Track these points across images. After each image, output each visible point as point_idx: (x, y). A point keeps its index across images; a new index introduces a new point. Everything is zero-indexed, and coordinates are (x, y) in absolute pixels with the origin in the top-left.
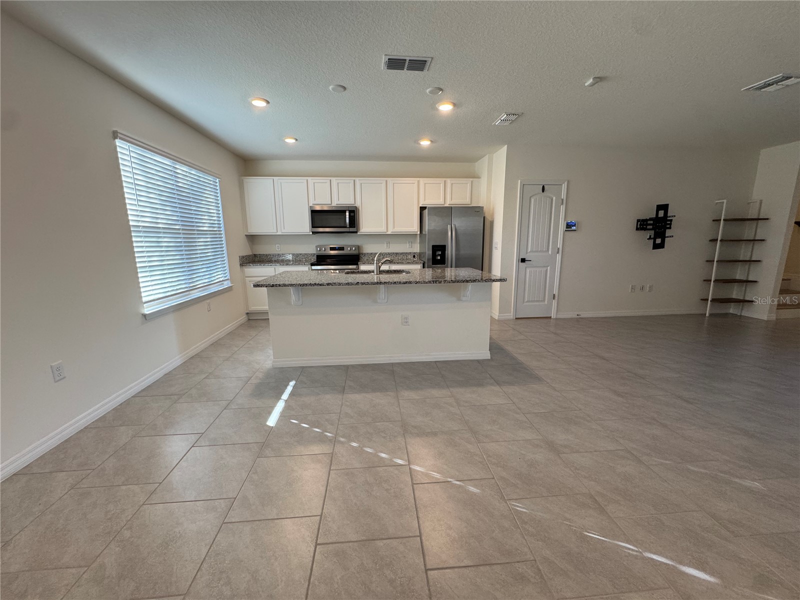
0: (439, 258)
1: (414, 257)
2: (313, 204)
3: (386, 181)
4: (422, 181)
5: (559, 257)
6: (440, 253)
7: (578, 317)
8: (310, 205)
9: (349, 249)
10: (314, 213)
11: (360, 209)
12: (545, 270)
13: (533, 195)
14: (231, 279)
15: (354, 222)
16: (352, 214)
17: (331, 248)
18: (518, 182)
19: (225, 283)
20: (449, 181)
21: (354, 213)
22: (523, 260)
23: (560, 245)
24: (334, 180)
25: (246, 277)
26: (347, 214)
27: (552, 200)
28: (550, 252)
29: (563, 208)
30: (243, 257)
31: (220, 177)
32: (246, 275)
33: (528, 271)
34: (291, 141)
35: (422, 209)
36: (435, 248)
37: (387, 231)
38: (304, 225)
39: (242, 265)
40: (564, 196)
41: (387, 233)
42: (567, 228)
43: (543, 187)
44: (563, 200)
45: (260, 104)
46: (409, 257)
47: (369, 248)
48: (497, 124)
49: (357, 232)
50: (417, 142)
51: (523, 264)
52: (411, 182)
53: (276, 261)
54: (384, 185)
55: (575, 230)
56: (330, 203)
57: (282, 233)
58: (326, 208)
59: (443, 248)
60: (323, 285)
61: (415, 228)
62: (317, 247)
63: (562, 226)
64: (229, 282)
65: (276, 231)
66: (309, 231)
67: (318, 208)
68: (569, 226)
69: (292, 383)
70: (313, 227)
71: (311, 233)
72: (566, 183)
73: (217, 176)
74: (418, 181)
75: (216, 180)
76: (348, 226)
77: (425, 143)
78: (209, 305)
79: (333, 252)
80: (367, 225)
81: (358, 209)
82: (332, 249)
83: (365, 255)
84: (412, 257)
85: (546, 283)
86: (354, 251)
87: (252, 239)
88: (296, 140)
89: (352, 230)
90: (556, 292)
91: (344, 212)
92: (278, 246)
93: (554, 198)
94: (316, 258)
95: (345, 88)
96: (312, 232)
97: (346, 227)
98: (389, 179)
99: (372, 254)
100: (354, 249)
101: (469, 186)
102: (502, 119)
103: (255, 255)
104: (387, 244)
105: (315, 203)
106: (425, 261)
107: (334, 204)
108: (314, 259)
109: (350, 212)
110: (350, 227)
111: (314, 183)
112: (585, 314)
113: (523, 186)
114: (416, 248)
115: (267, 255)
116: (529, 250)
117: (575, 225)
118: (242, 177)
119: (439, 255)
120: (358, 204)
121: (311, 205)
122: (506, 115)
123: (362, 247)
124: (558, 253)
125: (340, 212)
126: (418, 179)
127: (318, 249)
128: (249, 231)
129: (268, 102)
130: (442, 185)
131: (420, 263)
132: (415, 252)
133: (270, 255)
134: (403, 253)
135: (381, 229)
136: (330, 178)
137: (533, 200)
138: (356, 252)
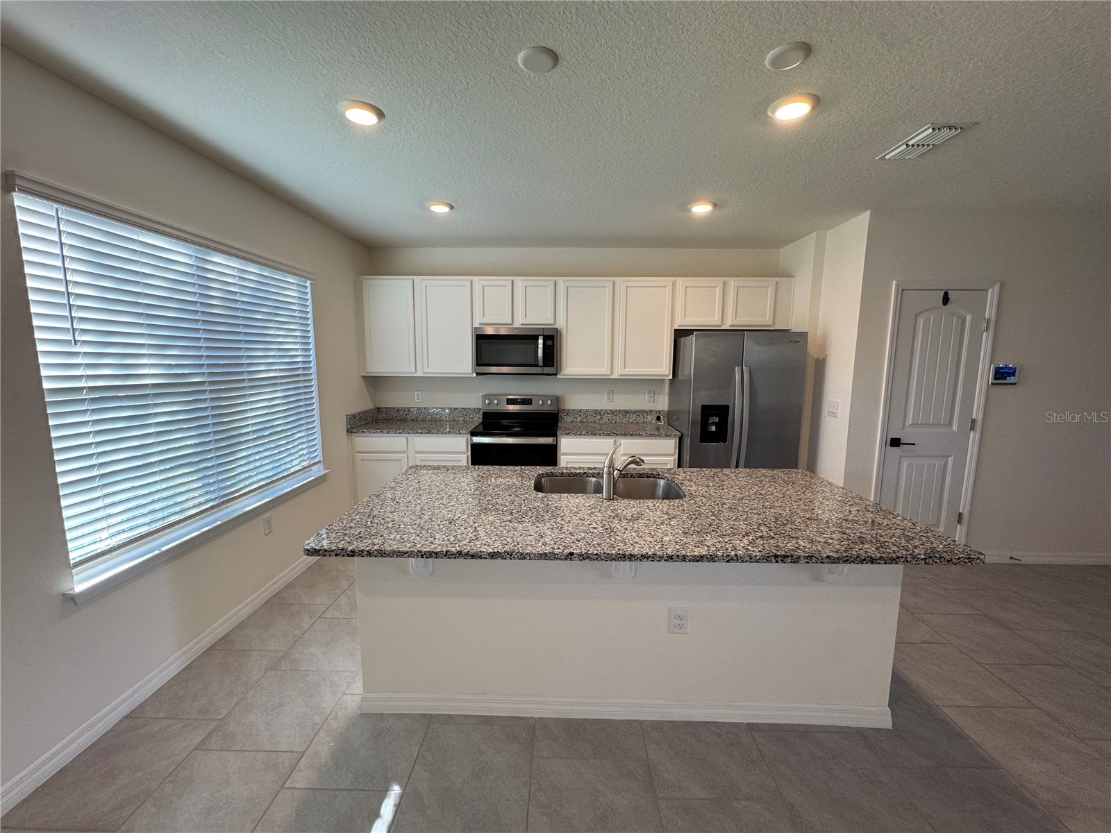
0: (713, 428)
1: (658, 419)
2: (480, 324)
3: (614, 283)
4: (681, 282)
5: (974, 437)
6: (717, 420)
7: (1013, 561)
8: (474, 326)
9: (541, 402)
10: (482, 340)
11: (564, 333)
12: (943, 463)
13: (921, 312)
14: (326, 462)
15: (552, 358)
16: (550, 343)
17: (508, 399)
18: (892, 285)
19: (315, 468)
20: (732, 283)
21: (552, 339)
22: (895, 442)
23: (977, 413)
24: (519, 281)
25: (358, 452)
26: (541, 341)
27: (964, 321)
28: (955, 428)
29: (986, 339)
30: (354, 416)
31: (313, 277)
32: (358, 450)
33: (905, 462)
34: (440, 209)
35: (680, 334)
36: (707, 411)
37: (612, 373)
38: (462, 360)
39: (349, 431)
40: (990, 311)
41: (611, 377)
42: (995, 379)
43: (946, 294)
44: (988, 321)
45: (362, 117)
46: (649, 418)
47: (577, 402)
48: (887, 157)
49: (556, 374)
50: (684, 207)
51: (895, 449)
52: (659, 284)
53: (413, 420)
54: (608, 290)
55: (1015, 384)
56: (510, 322)
57: (425, 373)
58: (503, 332)
59: (722, 412)
60: (480, 557)
61: (664, 369)
62: (485, 397)
63: (984, 374)
64: (320, 466)
65: (413, 370)
66: (470, 371)
67: (490, 331)
68: (1001, 375)
69: (396, 790)
70: (478, 364)
71: (475, 375)
72: (997, 287)
73: (309, 275)
74: (674, 284)
75: (306, 282)
76: (541, 363)
77: (702, 209)
78: (269, 521)
79: (512, 408)
80: (575, 362)
81: (561, 333)
82: (510, 402)
83: (568, 412)
84: (655, 418)
85: (942, 490)
86: (547, 406)
87: (374, 382)
88: (452, 207)
89: (547, 370)
90: (964, 507)
91: (536, 338)
92: (418, 395)
93: (968, 318)
94: (481, 417)
95: (555, 57)
96: (477, 374)
97: (537, 365)
98: (619, 280)
99: (581, 411)
100: (549, 402)
101: (770, 292)
102: (910, 143)
103: (378, 408)
104: (609, 394)
105: (484, 322)
106: (685, 432)
107: (517, 324)
108: (478, 419)
109: (546, 338)
110: (545, 365)
111: (483, 286)
112: (1028, 557)
113: (902, 291)
114: (662, 403)
115: (398, 410)
116: (910, 421)
117: (1013, 374)
118: (362, 277)
119: (714, 423)
120: (560, 324)
121: (476, 325)
122: (931, 130)
123: (564, 399)
124: (972, 428)
125: (526, 338)
126: (674, 278)
127: (487, 402)
128: (368, 370)
129: (380, 114)
130: (718, 291)
131: (675, 436)
132: (660, 409)
133: (403, 409)
134: (637, 411)
135: (601, 370)
136: (512, 278)
137: (921, 321)
138: (553, 409)
